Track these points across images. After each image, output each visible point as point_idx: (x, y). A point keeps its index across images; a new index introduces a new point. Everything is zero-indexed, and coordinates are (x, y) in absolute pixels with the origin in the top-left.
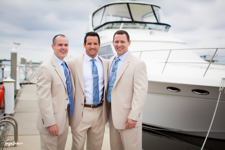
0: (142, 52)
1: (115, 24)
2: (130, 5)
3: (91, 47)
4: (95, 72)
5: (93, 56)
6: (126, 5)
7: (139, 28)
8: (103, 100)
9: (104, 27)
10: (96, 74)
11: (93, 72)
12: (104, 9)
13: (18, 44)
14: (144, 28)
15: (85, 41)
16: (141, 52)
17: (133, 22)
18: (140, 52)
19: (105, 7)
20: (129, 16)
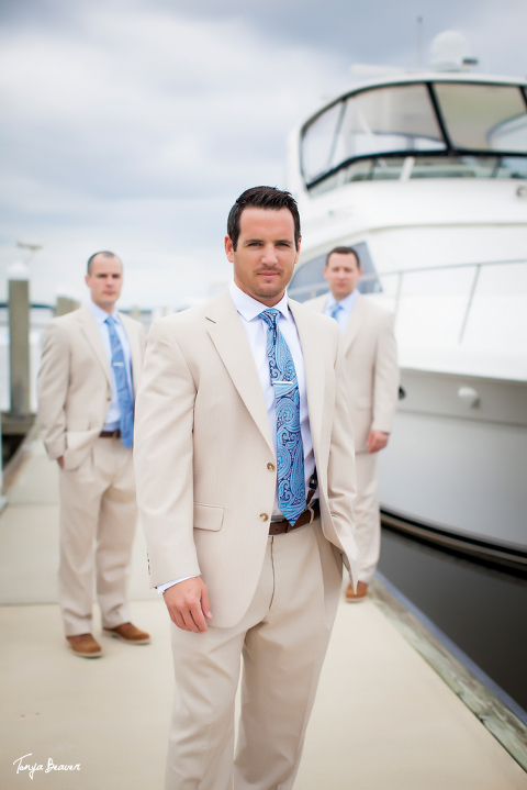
0: (484, 269)
1: (382, 162)
2: (438, 89)
3: (263, 256)
4: (281, 367)
5: (268, 297)
6: (423, 90)
7: (472, 175)
8: (314, 497)
9: (342, 175)
10: (287, 378)
11: (273, 367)
12: (338, 107)
13: (34, 248)
14: (493, 176)
15: (234, 231)
16: (479, 265)
17: (451, 152)
18: (474, 269)
19: (344, 99)
20: (436, 132)
